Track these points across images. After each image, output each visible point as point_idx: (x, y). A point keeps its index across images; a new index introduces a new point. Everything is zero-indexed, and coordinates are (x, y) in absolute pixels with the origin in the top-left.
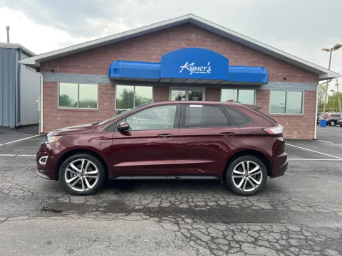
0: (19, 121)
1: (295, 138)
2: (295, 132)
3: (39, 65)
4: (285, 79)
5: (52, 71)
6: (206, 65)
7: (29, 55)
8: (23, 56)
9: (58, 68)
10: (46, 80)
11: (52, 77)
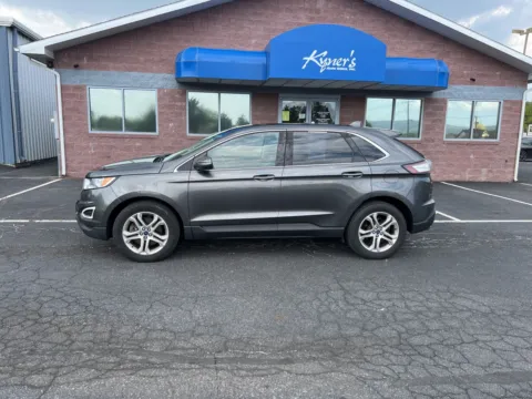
0: (22, 154)
1: (483, 179)
2: (484, 170)
3: (51, 56)
4: (474, 80)
5: (76, 66)
6: (347, 56)
7: (31, 38)
8: (20, 39)
9: (85, 61)
10: (65, 83)
11: (75, 78)
